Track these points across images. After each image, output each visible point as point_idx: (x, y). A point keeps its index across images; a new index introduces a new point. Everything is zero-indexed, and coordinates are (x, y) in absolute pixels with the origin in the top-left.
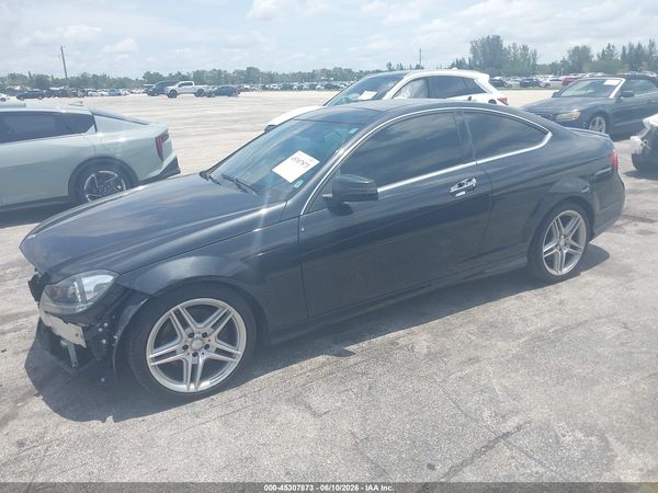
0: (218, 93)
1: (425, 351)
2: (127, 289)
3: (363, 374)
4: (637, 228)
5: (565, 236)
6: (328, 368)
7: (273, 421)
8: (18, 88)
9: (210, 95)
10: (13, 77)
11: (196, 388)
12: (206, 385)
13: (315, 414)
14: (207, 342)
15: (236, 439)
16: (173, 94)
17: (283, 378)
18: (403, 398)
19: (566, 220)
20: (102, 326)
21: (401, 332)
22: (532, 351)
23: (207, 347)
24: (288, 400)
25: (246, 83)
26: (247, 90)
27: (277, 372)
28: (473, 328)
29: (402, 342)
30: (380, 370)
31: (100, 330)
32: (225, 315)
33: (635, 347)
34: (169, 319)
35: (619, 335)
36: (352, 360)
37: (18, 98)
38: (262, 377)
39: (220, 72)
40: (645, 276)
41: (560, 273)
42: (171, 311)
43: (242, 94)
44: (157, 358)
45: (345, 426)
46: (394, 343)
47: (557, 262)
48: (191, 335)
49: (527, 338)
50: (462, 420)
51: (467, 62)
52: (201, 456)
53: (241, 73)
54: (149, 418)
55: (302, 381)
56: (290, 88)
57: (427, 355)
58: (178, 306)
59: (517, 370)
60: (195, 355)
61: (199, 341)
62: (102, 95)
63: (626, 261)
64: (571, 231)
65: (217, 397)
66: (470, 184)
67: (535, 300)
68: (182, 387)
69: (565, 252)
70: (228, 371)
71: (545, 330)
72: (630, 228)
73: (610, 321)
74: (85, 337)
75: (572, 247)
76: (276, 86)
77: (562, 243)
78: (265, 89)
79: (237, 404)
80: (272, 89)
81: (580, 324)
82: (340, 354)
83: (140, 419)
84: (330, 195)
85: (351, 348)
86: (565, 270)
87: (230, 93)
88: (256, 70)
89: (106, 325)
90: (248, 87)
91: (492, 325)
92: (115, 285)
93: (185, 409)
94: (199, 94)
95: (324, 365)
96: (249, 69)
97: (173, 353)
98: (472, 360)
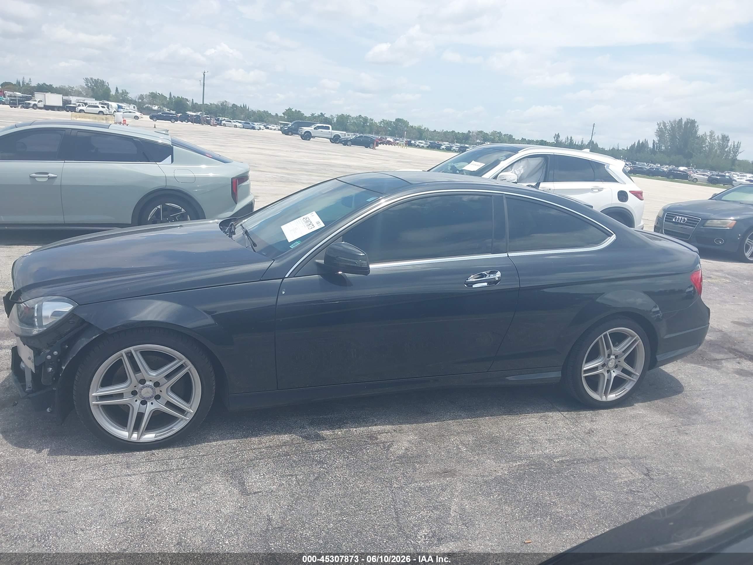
0: (355, 142)
1: (401, 452)
2: (83, 321)
3: (320, 462)
4: (738, 367)
5: (616, 357)
6: (285, 449)
7: (198, 489)
8: (156, 108)
9: (345, 143)
10: (154, 96)
11: (139, 437)
12: (150, 437)
13: (244, 492)
14: (158, 393)
15: (151, 498)
16: (307, 136)
17: (234, 448)
18: (345, 496)
19: (618, 338)
20: (51, 353)
21: (388, 427)
22: (520, 478)
23: (158, 397)
24: (226, 472)
25: (392, 135)
26: (389, 143)
27: (232, 441)
28: (470, 439)
29: (382, 438)
30: (340, 461)
31: (49, 357)
32: (182, 367)
33: (643, 498)
34: (121, 360)
35: (632, 482)
36: (317, 445)
37: (151, 118)
38: (214, 443)
39: (366, 120)
40: (711, 422)
41: (604, 399)
42: (123, 352)
43: (381, 147)
44: (102, 398)
45: (266, 510)
46: (372, 437)
47: (602, 385)
48: (143, 381)
49: (524, 462)
50: (393, 532)
51: (651, 146)
52: (107, 507)
53: (389, 123)
54: (81, 458)
55: (252, 455)
56: (437, 147)
57: (400, 457)
58: (131, 349)
59: (489, 494)
60: (144, 403)
61: (150, 390)
62: (236, 126)
63: (700, 401)
64: (624, 352)
65: (159, 453)
66: (492, 276)
67: (561, 424)
68: (124, 434)
69: (614, 375)
70: (177, 427)
71: (550, 458)
72: (730, 365)
73: (633, 464)
74: (35, 361)
75: (624, 371)
76: (423, 143)
77: (611, 364)
78: (409, 144)
79: (174, 464)
80: (418, 146)
81: (597, 460)
82: (307, 438)
83: (72, 458)
84: (322, 262)
85: (326, 433)
86: (612, 397)
87: (368, 143)
88: (406, 123)
89: (56, 353)
90: (391, 140)
91: (493, 440)
92: (72, 314)
93: (121, 457)
94: (335, 140)
95: (285, 444)
96: (398, 120)
97: (120, 395)
98: (446, 473)
